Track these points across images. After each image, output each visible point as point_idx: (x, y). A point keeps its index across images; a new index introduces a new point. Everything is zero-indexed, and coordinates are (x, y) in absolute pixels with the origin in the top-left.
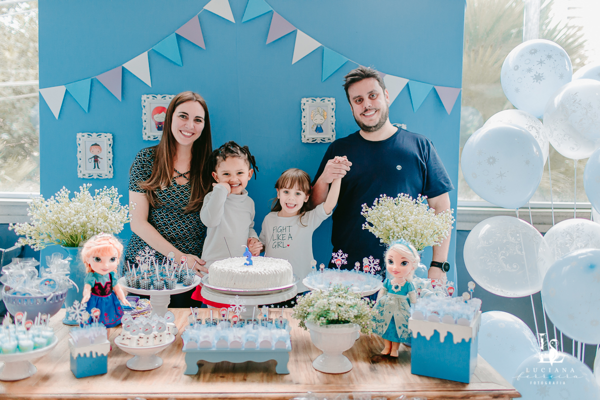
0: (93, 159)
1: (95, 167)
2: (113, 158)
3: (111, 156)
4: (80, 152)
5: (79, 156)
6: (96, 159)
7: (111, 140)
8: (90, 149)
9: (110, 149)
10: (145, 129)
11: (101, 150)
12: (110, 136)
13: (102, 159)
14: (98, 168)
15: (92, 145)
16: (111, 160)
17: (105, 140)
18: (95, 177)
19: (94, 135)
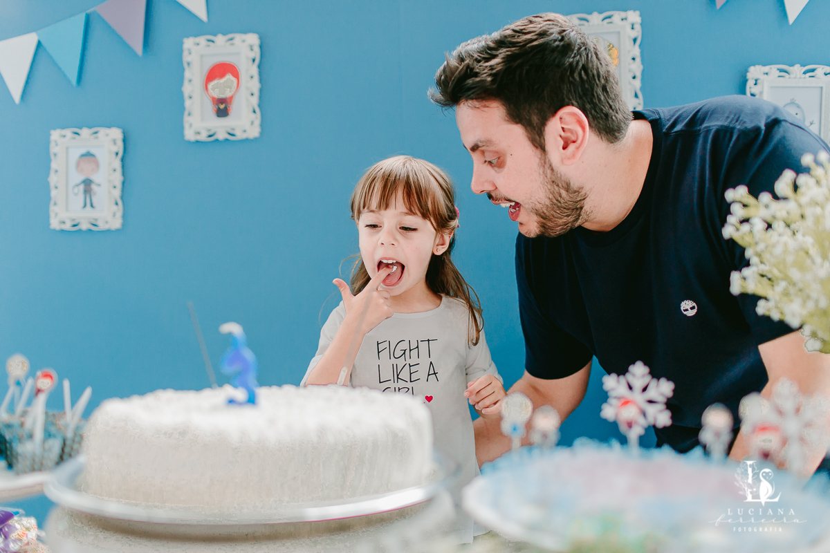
0: (82, 187)
1: (85, 206)
2: (123, 183)
3: (118, 178)
4: (56, 171)
5: (53, 179)
6: (87, 183)
7: (120, 144)
8: (78, 164)
9: (117, 164)
10: (189, 114)
11: (97, 164)
12: (116, 133)
13: (99, 185)
14: (92, 206)
15: (83, 156)
16: (119, 185)
17: (107, 142)
18: (85, 226)
19: (85, 132)
